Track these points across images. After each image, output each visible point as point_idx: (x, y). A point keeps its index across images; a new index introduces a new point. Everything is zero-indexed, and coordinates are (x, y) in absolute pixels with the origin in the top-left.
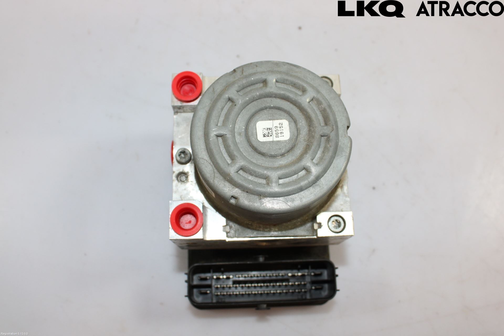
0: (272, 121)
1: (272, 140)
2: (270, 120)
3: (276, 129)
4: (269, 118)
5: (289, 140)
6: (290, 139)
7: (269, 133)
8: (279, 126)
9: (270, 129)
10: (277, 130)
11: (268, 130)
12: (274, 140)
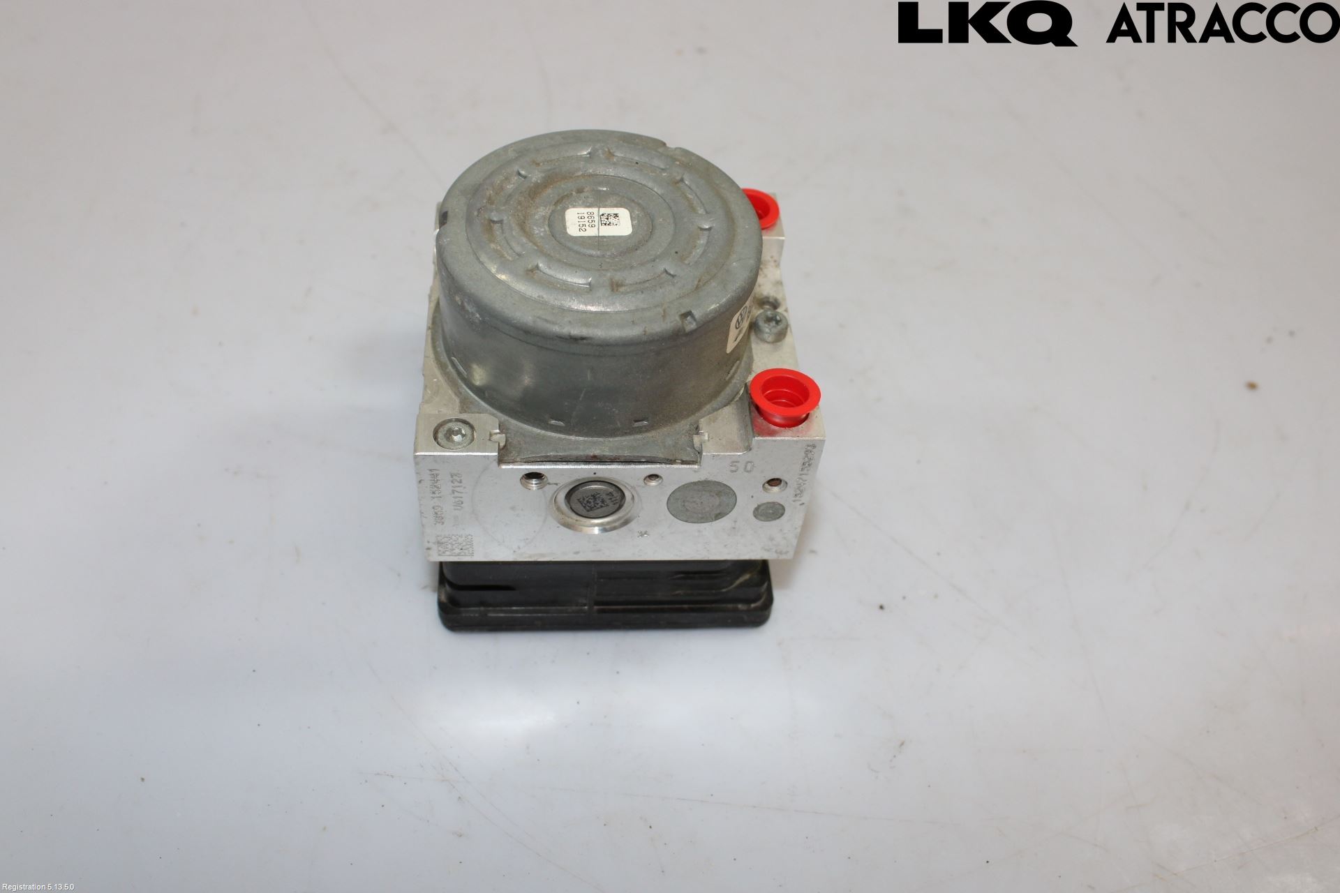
0: (600, 235)
1: (601, 209)
2: (604, 237)
3: (593, 223)
4: (605, 240)
5: (568, 208)
6: (564, 209)
7: (608, 219)
8: (587, 228)
9: (605, 224)
10: (590, 221)
11: (608, 223)
12: (597, 209)
